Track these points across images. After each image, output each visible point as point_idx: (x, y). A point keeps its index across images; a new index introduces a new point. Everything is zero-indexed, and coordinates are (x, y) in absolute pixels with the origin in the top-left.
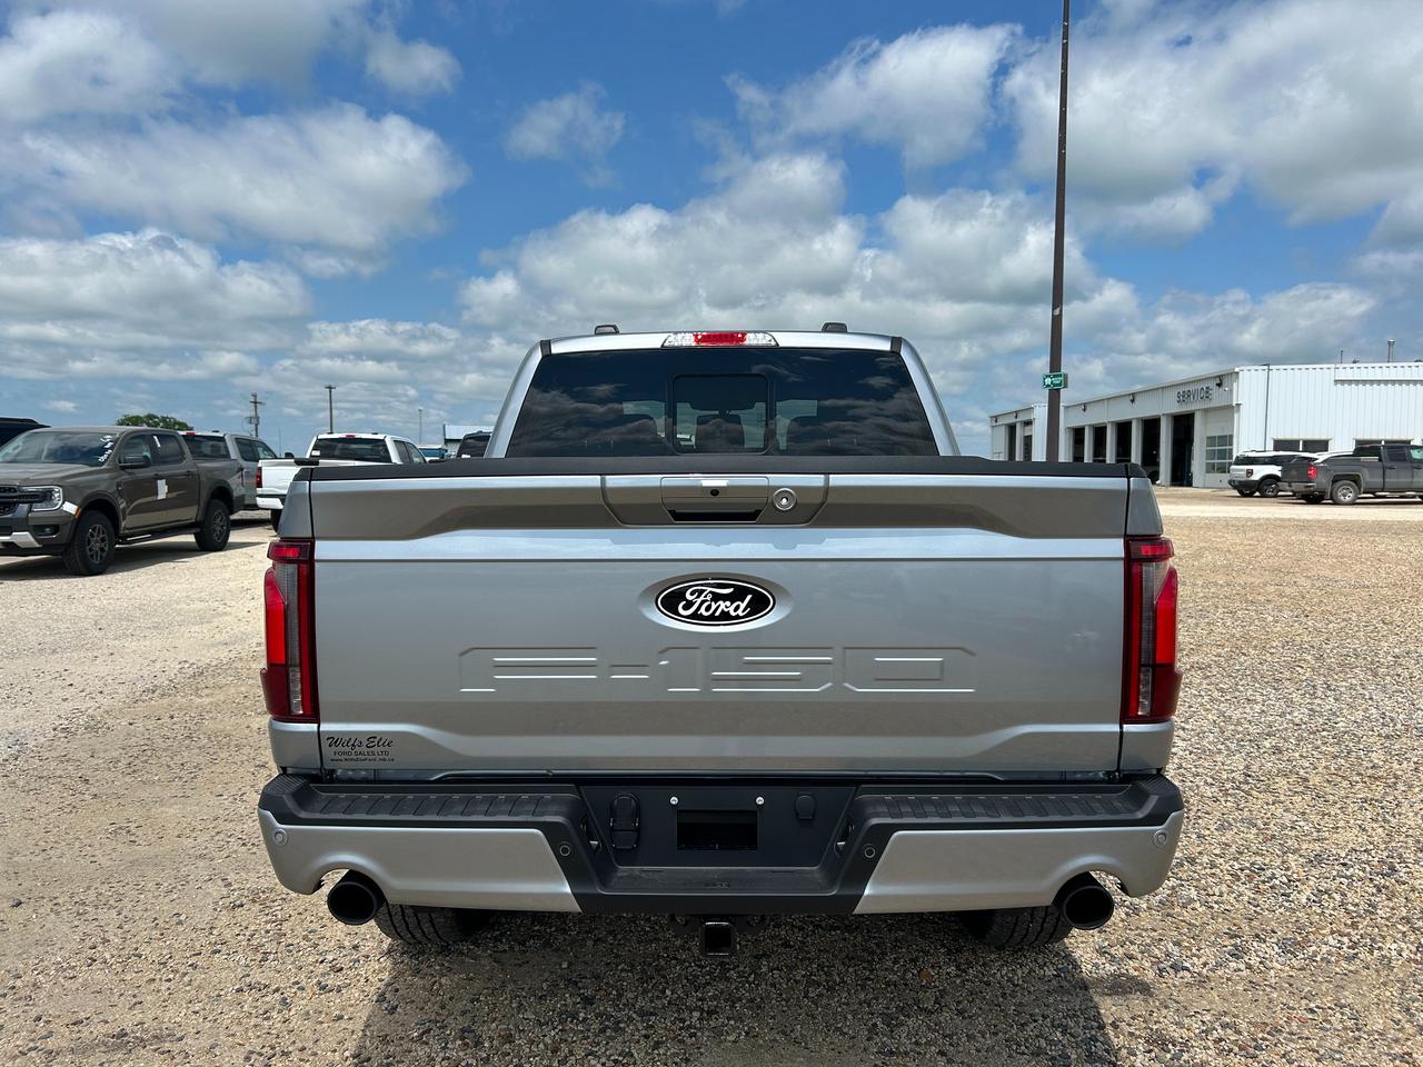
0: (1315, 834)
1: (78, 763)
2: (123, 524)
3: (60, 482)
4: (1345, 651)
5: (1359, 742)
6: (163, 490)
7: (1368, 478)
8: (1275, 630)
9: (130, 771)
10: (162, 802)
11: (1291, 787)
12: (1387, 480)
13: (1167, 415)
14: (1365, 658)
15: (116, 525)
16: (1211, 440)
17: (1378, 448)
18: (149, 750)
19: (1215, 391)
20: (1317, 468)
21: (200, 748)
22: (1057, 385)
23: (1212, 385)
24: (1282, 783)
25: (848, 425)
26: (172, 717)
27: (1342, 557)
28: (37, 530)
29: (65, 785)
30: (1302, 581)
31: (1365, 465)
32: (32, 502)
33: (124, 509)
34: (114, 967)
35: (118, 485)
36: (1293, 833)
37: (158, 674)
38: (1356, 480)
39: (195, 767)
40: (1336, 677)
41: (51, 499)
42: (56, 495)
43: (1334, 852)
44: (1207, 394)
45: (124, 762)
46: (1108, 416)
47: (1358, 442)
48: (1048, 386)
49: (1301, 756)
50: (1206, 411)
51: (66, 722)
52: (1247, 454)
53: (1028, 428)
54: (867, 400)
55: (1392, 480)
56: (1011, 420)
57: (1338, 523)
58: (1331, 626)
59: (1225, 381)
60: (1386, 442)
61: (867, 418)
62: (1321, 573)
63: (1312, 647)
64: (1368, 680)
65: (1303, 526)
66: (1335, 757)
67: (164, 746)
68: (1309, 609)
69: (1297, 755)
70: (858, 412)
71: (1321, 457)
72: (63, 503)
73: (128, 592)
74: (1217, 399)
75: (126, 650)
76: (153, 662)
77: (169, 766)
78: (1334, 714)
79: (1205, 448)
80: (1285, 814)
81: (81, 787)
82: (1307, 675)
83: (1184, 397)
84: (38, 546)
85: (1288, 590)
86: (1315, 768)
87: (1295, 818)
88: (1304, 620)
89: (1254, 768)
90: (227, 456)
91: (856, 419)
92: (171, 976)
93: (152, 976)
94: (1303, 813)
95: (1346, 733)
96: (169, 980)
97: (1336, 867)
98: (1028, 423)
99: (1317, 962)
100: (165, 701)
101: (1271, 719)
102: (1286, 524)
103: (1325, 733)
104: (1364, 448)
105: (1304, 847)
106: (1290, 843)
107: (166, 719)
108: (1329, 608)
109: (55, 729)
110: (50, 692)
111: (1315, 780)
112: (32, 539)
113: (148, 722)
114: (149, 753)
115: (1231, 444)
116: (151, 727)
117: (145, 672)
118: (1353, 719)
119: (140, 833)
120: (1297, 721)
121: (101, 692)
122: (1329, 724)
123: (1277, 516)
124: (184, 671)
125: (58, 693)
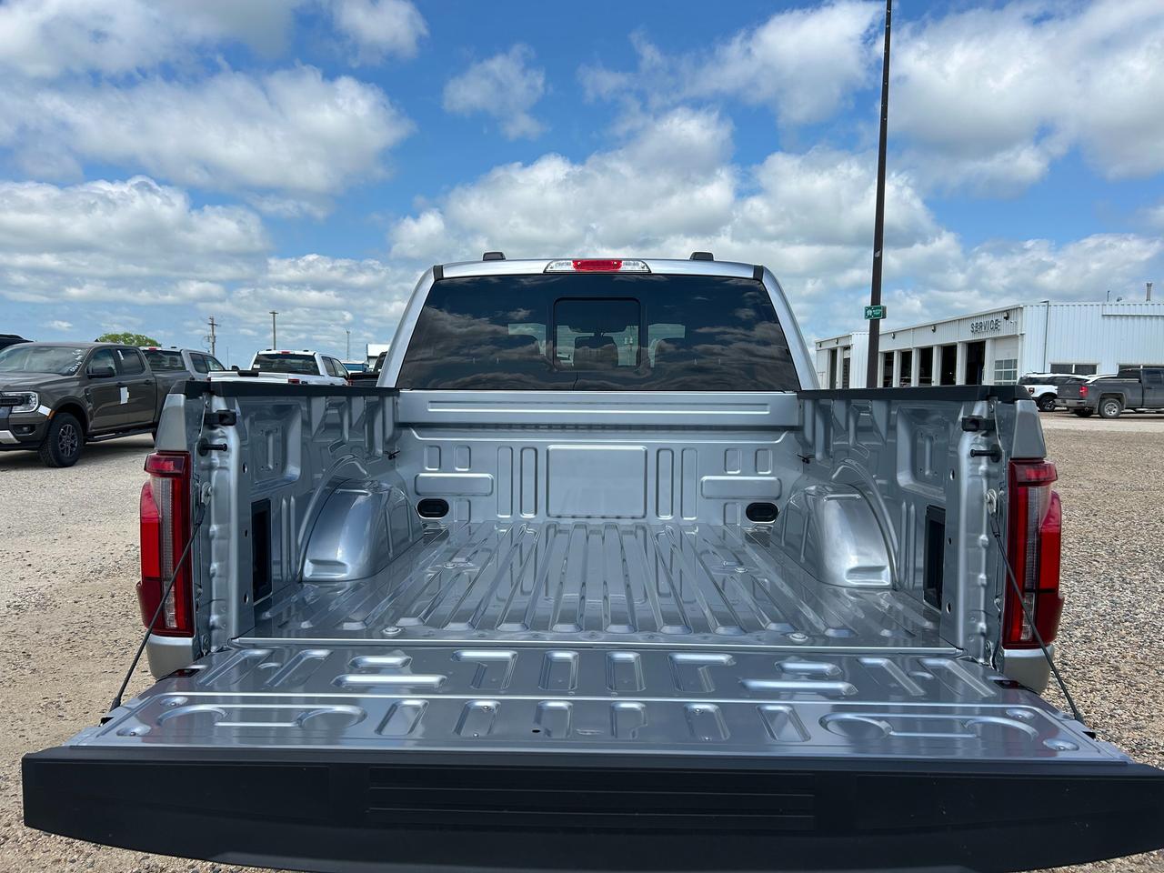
0: (1133, 723)
1: (24, 639)
2: (91, 424)
3: (36, 388)
4: (1133, 547)
5: (1158, 632)
6: (125, 395)
7: (1129, 396)
8: (1070, 528)
9: (68, 646)
10: (92, 677)
11: (1105, 675)
12: (1145, 398)
13: (963, 342)
14: (1152, 554)
15: (84, 424)
16: (999, 364)
17: (1139, 372)
18: (88, 626)
19: (1003, 324)
20: (1087, 388)
21: (133, 625)
22: (878, 316)
23: (1001, 317)
24: (1096, 670)
25: (717, 348)
26: (113, 597)
27: (1116, 463)
28: (15, 428)
29: (9, 660)
30: (1086, 484)
31: (1126, 385)
32: (12, 406)
33: (91, 413)
34: (24, 846)
35: (86, 391)
36: (1113, 721)
37: (107, 556)
38: (1119, 398)
39: (127, 644)
40: (1129, 571)
41: (28, 403)
42: (33, 399)
43: (1153, 741)
44: (996, 327)
45: (65, 638)
46: (913, 343)
47: (1121, 367)
48: (869, 317)
49: (1109, 645)
50: (995, 339)
51: (20, 600)
52: (1029, 376)
53: (847, 351)
54: (735, 327)
55: (1150, 397)
56: (833, 345)
57: (1108, 434)
58: (1117, 524)
59: (1011, 316)
60: (1144, 367)
61: (731, 343)
62: (1101, 477)
63: (1104, 543)
64: (1158, 574)
65: (1080, 436)
66: (1140, 647)
67: (103, 622)
68: (1096, 508)
69: (1105, 644)
70: (727, 337)
71: (1091, 379)
72: (39, 407)
73: (91, 483)
74: (1005, 329)
75: (83, 534)
76: (104, 544)
77: (103, 643)
78: (1133, 606)
79: (993, 370)
80: (1103, 702)
81: (23, 661)
82: (1104, 569)
83: (977, 328)
84: (16, 442)
85: (1075, 492)
86: (1124, 657)
87: (1113, 706)
88: (1094, 519)
89: (1070, 656)
90: (183, 368)
91: (725, 343)
92: (76, 857)
93: (58, 856)
94: (1120, 702)
95: (1146, 623)
96: (73, 861)
97: (1157, 757)
98: (847, 348)
99: (1154, 855)
100: (109, 581)
101: (1078, 609)
102: (1065, 434)
103: (1127, 624)
104: (1125, 371)
105: (1125, 735)
106: (1112, 732)
107: (108, 598)
108: (1113, 508)
109: (8, 606)
110: (11, 572)
111: (1125, 669)
112: (12, 437)
113: (91, 600)
114: (88, 630)
115: (1015, 367)
116: (93, 605)
117: (95, 554)
118: (1150, 610)
119: (69, 707)
120: (1101, 611)
121: (54, 572)
122: (1130, 615)
123: (1057, 427)
124: (129, 553)
125: (18, 573)
